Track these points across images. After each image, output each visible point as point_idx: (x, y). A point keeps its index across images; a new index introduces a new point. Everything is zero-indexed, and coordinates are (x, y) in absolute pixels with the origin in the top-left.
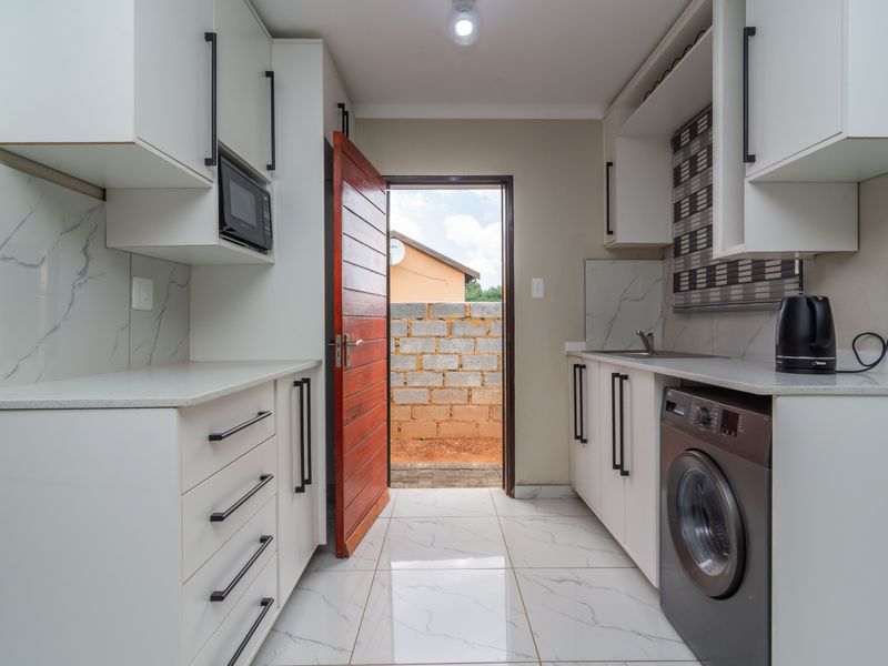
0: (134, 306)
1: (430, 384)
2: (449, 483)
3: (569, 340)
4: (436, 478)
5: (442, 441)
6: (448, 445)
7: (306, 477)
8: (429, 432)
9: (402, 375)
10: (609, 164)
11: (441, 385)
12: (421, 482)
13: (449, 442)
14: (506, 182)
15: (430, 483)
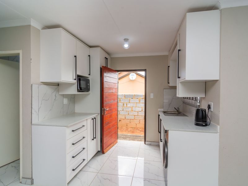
0: (64, 103)
1: (135, 114)
2: (133, 140)
3: (159, 108)
4: (131, 138)
5: (137, 129)
6: (138, 130)
7: (94, 137)
8: (134, 126)
9: (128, 112)
10: (169, 67)
11: (137, 115)
12: (127, 139)
13: (139, 129)
15: (129, 139)
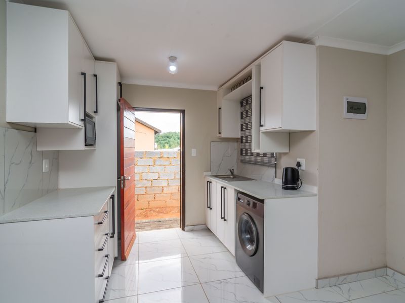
0: (44, 171)
1: (146, 186)
2: (158, 227)
3: (205, 171)
4: (152, 226)
5: (151, 209)
6: (154, 211)
8: (145, 205)
10: (220, 109)
11: (150, 186)
12: (146, 228)
13: (154, 209)
14: (183, 112)
15: (150, 228)
